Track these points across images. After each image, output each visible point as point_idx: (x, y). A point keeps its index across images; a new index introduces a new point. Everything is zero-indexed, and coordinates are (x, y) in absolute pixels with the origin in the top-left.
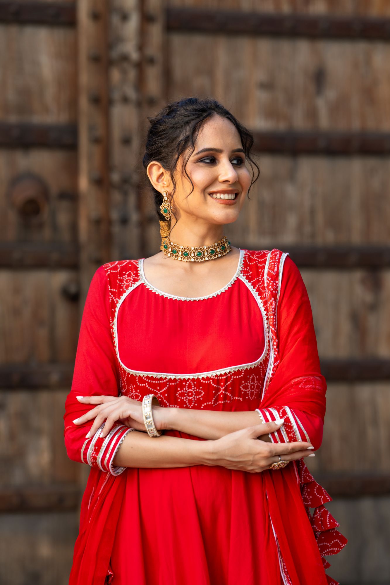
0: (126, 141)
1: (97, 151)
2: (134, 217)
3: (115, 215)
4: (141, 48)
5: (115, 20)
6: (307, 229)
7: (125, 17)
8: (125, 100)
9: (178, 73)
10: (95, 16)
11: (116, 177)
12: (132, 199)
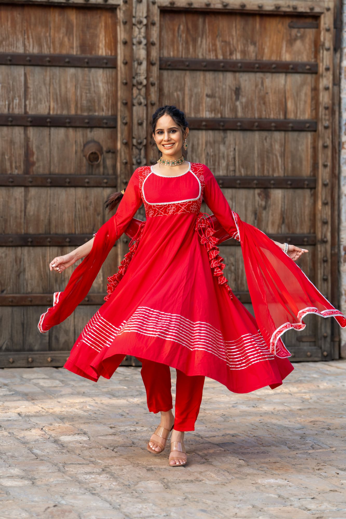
0: (140, 124)
1: (126, 128)
2: (144, 161)
3: (134, 161)
4: (147, 78)
5: (136, 64)
6: (232, 168)
7: (140, 64)
8: (140, 104)
9: (166, 91)
10: (125, 63)
11: (135, 141)
12: (143, 152)
